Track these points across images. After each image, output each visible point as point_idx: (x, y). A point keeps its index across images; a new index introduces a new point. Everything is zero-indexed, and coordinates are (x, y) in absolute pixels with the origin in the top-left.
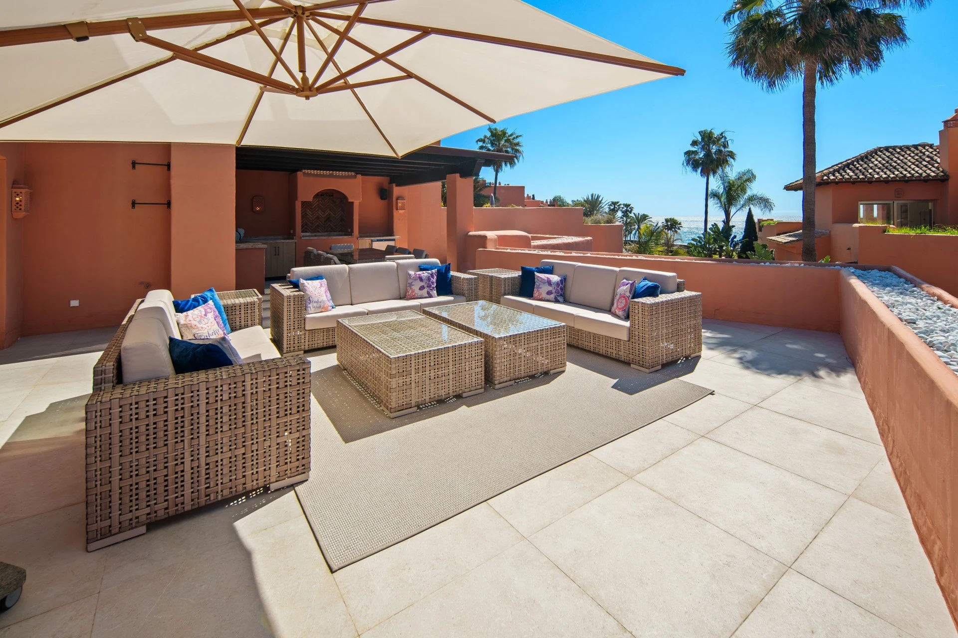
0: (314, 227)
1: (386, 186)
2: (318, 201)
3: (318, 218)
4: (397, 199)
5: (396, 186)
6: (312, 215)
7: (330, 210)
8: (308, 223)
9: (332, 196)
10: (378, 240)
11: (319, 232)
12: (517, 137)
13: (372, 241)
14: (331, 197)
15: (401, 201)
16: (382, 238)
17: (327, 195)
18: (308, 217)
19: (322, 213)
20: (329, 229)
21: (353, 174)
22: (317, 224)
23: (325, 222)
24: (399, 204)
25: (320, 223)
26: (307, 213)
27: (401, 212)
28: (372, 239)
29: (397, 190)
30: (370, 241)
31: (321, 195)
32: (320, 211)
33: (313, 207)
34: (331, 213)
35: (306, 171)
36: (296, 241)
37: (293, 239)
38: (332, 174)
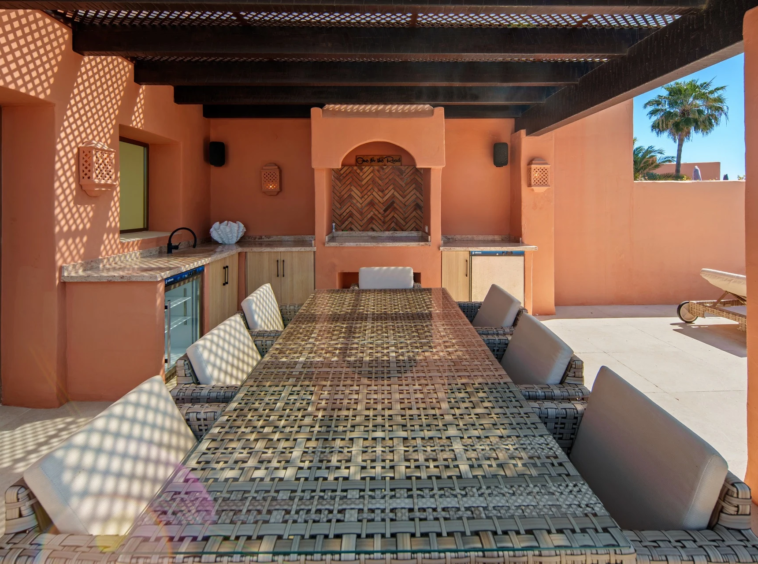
0: (366, 220)
1: (506, 138)
2: (373, 171)
3: (372, 204)
4: (530, 163)
5: (528, 134)
6: (361, 198)
7: (394, 188)
8: (355, 212)
9: (399, 160)
10: (485, 254)
11: (373, 230)
12: (717, 89)
13: (471, 254)
14: (398, 164)
15: (539, 166)
16: (493, 249)
17: (390, 159)
18: (355, 201)
19: (380, 194)
20: (393, 225)
21: (427, 107)
22: (369, 216)
23: (385, 211)
24: (533, 173)
25: (376, 213)
26: (353, 193)
27: (538, 190)
28: (471, 249)
29: (528, 144)
30: (467, 256)
31: (379, 161)
32: (376, 190)
33: (364, 183)
34: (396, 194)
35: (331, 107)
36: (315, 249)
37: (311, 245)
38: (383, 110)
